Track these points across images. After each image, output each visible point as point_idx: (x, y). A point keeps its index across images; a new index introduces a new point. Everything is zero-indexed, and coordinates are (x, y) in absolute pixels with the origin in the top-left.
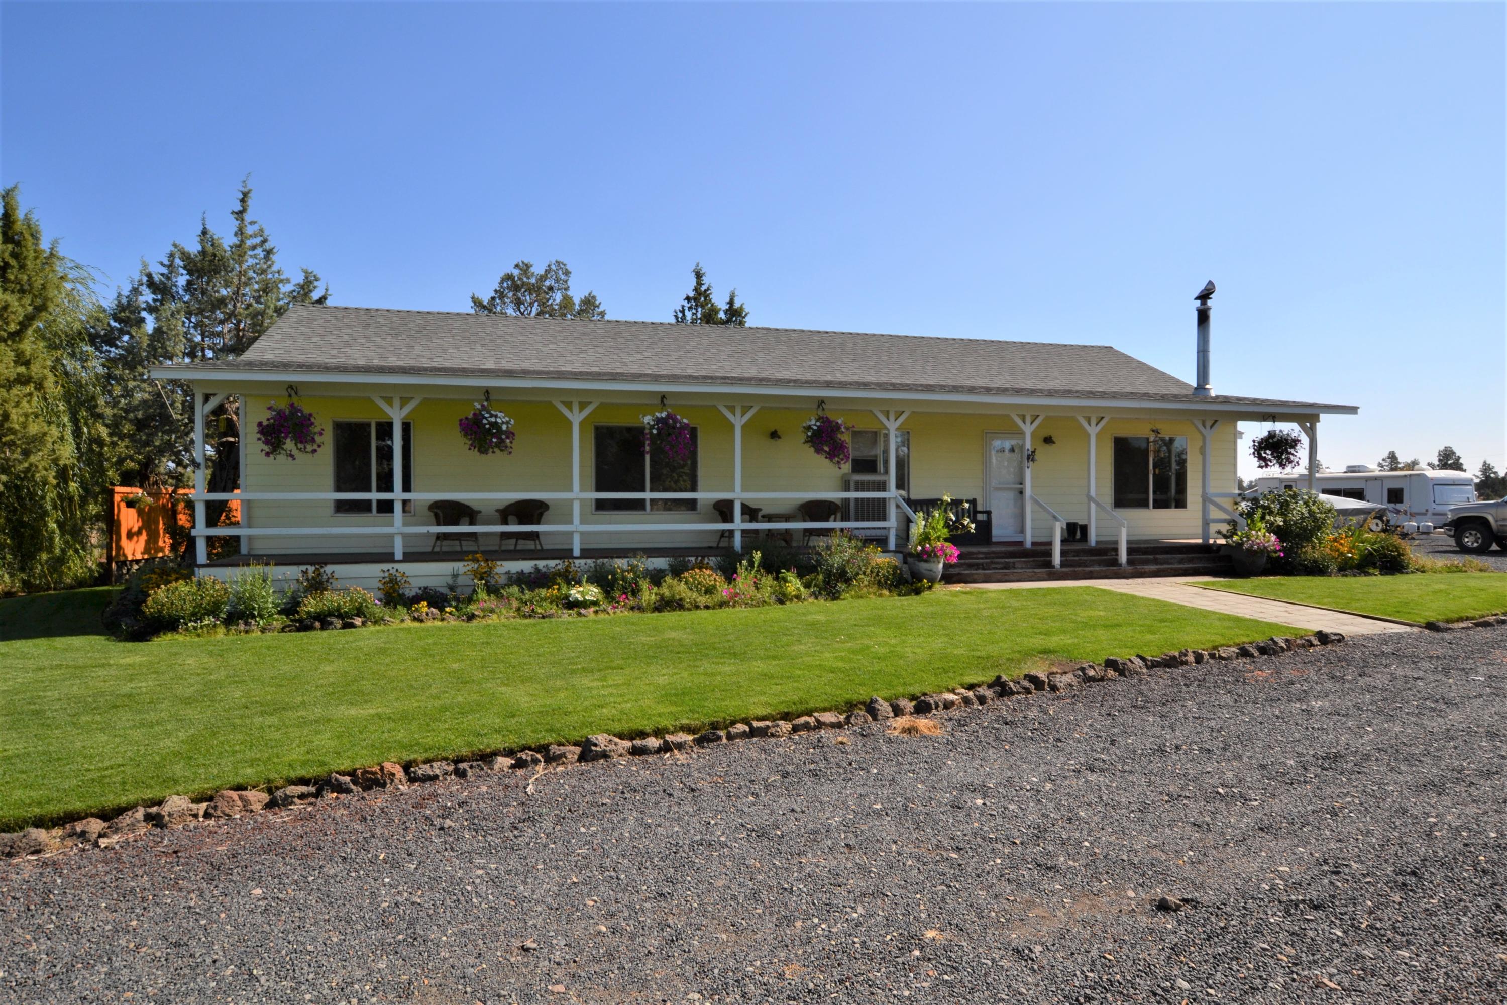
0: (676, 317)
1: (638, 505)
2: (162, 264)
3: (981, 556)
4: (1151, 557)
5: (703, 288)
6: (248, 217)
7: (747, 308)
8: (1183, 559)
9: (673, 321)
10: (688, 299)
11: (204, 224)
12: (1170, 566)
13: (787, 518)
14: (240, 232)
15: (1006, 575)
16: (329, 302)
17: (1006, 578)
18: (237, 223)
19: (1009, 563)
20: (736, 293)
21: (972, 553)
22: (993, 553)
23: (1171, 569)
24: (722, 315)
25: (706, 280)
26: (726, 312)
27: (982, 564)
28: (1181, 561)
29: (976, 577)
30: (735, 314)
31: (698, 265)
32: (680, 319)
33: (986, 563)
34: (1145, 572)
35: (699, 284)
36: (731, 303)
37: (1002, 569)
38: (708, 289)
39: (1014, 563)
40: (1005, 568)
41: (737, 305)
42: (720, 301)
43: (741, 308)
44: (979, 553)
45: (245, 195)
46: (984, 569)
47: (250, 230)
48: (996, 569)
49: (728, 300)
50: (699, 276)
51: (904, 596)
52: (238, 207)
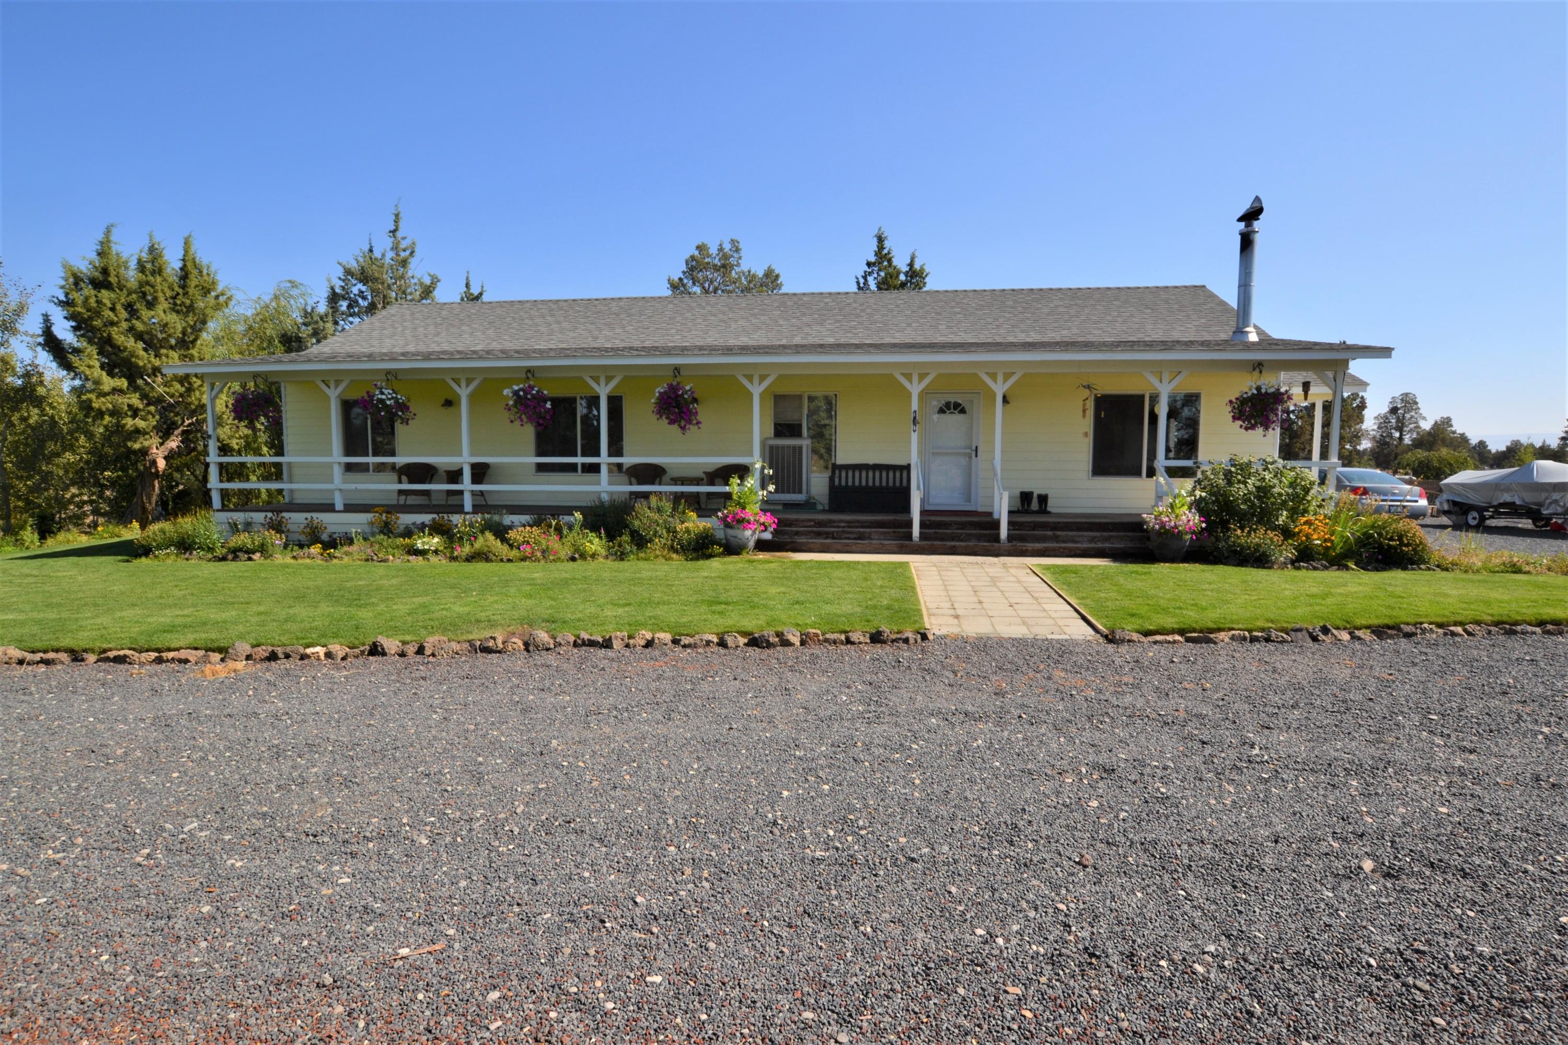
0: (858, 283)
1: (572, 468)
2: (340, 278)
3: (843, 524)
4: (1050, 533)
5: (885, 251)
6: (399, 234)
7: (927, 269)
8: (1095, 537)
9: (854, 288)
10: (869, 264)
11: (370, 244)
12: (1063, 545)
13: (697, 481)
14: (395, 248)
15: (847, 545)
16: (485, 298)
17: (848, 548)
18: (393, 239)
19: (864, 533)
20: (917, 254)
21: (834, 522)
22: (858, 521)
23: (1064, 548)
24: (902, 277)
25: (887, 244)
26: (906, 274)
27: (833, 533)
28: (1092, 540)
29: (812, 546)
30: (915, 277)
31: (880, 229)
32: (863, 288)
33: (837, 532)
34: (1027, 550)
35: (881, 247)
36: (911, 265)
37: (855, 539)
38: (889, 253)
39: (870, 533)
40: (860, 538)
41: (917, 266)
42: (901, 262)
43: (922, 270)
44: (841, 521)
45: (397, 215)
46: (834, 538)
47: (403, 244)
48: (849, 538)
49: (909, 261)
50: (880, 240)
51: (691, 560)
52: (393, 228)
